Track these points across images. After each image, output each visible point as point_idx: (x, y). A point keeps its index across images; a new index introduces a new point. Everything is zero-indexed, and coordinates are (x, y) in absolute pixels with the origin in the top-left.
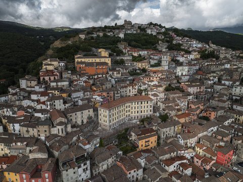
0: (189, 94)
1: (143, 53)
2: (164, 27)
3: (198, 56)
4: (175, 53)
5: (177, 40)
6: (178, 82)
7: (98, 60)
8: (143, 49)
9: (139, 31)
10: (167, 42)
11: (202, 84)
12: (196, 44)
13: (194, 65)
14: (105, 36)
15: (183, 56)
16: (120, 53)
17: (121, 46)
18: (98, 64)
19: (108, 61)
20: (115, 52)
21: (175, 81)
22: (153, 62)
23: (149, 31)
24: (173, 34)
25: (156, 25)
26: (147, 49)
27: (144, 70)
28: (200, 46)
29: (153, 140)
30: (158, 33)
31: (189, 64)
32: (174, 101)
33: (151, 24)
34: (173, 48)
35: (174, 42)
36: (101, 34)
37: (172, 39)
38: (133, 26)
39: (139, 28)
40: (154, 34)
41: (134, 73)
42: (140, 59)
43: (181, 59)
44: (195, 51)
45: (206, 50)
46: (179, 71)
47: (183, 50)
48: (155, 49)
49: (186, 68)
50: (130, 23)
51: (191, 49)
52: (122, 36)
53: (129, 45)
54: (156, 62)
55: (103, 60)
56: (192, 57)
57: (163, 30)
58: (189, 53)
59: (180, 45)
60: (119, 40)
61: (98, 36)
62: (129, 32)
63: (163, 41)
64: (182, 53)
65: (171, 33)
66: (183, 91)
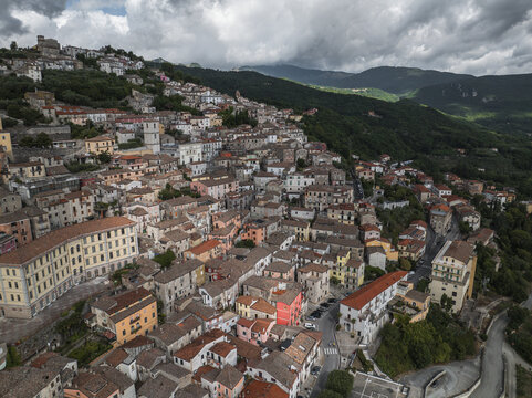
0: (211, 201)
1: (98, 117)
2: (141, 59)
3: (219, 122)
4: (172, 116)
5: (173, 88)
6: (187, 178)
8: (96, 108)
9: (80, 66)
10: (152, 91)
11: (233, 176)
12: (211, 98)
13: (213, 140)
15: (188, 123)
16: (34, 118)
17: (37, 102)
19: (4, 139)
20: (20, 116)
21: (179, 177)
22: (123, 138)
23: (106, 67)
24: (162, 75)
25: (120, 53)
26: (105, 108)
27: (104, 158)
28: (219, 100)
29: (148, 314)
30: (128, 72)
31: (204, 137)
32: (182, 219)
33: (109, 50)
34: (165, 105)
35: (167, 93)
37: (160, 86)
38: (63, 53)
39: (81, 57)
40: (120, 73)
41: (78, 166)
42: (92, 131)
43: (186, 129)
44: (212, 112)
45: (232, 109)
46: (185, 154)
47: (187, 109)
48: (126, 108)
49: (198, 148)
50: (53, 44)
51: (202, 108)
52: (34, 75)
53: (59, 98)
54: (131, 136)
56: (206, 123)
57: (139, 65)
58: (199, 114)
59: (179, 99)
60: (27, 86)
62: (53, 66)
63: (140, 88)
64: (187, 116)
65: (156, 72)
66: (197, 196)
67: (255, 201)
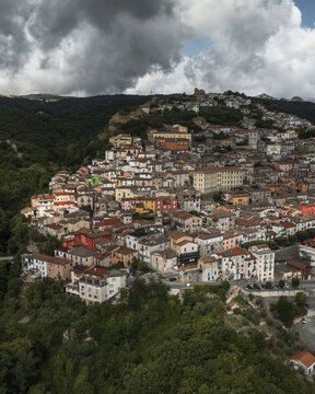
0: (281, 171)
1: (226, 130)
2: (249, 98)
3: (296, 136)
4: (266, 131)
5: (269, 115)
6: (269, 161)
7: (177, 136)
8: (225, 126)
9: (216, 104)
10: (255, 117)
11: (296, 161)
12: (293, 121)
13: (289, 145)
14: (175, 109)
15: (275, 135)
16: (198, 129)
17: (198, 122)
18: (179, 140)
19: (188, 137)
20: (192, 128)
21: (265, 160)
22: (238, 141)
23: (229, 104)
24: (263, 108)
25: (237, 94)
26: (229, 126)
27: (229, 149)
28: (298, 123)
29: (245, 199)
30: (242, 107)
31: (283, 143)
33: (230, 93)
34: (261, 125)
35: (264, 118)
36: (170, 108)
37: (261, 114)
38: (206, 96)
39: (216, 99)
40: (237, 107)
42: (226, 137)
43: (273, 139)
44: (291, 129)
45: (306, 128)
46: (270, 150)
47: (275, 128)
48: (240, 126)
49: (278, 148)
50: (202, 92)
51: (286, 127)
52: (196, 109)
53: (208, 121)
54: (242, 140)
55: (182, 136)
56: (286, 136)
57: (248, 102)
58: (282, 131)
59: (272, 122)
60: (193, 115)
61: (166, 110)
62: (204, 105)
63: (248, 116)
64: (274, 131)
65: (259, 106)
66: (273, 168)
67: (307, 176)
